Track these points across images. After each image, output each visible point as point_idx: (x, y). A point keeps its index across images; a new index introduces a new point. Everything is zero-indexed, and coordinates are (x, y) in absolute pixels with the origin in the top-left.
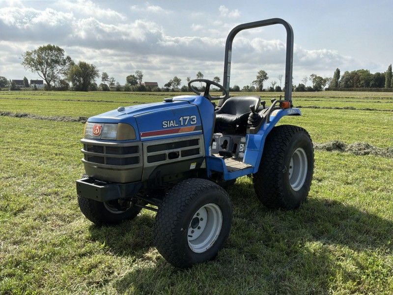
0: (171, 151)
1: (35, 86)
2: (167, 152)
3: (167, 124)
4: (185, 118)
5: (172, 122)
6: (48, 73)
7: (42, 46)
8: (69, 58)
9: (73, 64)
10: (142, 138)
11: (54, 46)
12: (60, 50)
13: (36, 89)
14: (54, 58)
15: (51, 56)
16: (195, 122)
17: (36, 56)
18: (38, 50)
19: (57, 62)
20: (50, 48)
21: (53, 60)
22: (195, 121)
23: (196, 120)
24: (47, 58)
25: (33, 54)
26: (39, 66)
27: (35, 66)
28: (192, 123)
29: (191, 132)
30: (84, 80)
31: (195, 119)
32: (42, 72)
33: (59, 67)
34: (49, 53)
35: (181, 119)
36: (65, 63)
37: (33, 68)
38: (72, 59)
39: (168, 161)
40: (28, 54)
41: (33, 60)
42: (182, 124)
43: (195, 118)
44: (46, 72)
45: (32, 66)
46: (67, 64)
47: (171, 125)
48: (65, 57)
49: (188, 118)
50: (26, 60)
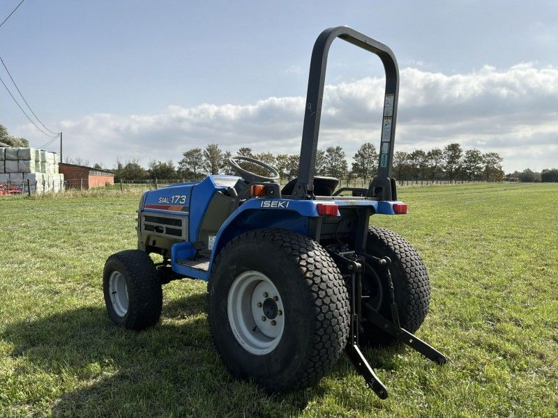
0: (158, 225)
2: (155, 225)
3: (162, 200)
5: (165, 198)
10: (145, 209)
23: (185, 201)
28: (180, 202)
29: (178, 212)
35: (173, 198)
39: (155, 232)
42: (172, 202)
49: (179, 197)
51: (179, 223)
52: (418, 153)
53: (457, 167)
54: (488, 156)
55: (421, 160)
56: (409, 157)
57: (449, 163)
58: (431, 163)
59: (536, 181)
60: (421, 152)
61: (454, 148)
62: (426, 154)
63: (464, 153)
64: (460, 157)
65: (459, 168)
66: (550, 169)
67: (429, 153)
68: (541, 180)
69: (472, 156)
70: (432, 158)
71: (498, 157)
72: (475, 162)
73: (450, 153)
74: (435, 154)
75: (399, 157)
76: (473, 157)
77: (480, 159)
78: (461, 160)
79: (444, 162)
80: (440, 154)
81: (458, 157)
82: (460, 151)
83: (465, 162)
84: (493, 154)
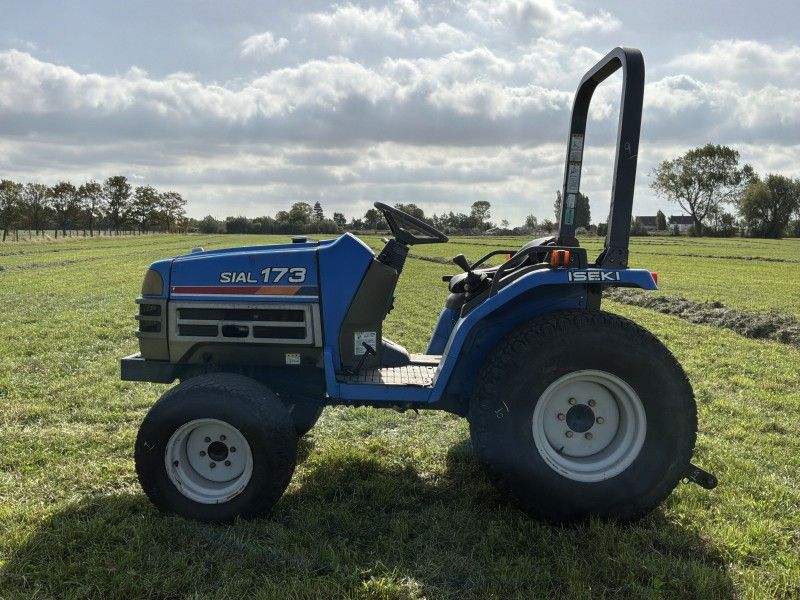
0: (230, 323)
1: (676, 228)
2: (220, 324)
3: (231, 277)
4: (275, 270)
5: (243, 274)
6: (699, 201)
7: (694, 149)
8: (748, 170)
9: (755, 181)
10: (173, 295)
11: (719, 147)
12: (730, 155)
13: (677, 233)
14: (715, 170)
15: (711, 166)
16: (302, 280)
17: (681, 168)
18: (686, 158)
19: (721, 178)
20: (710, 152)
21: (712, 176)
22: (300, 277)
23: (303, 277)
24: (701, 171)
25: (675, 166)
26: (683, 189)
27: (676, 189)
28: (291, 280)
29: (288, 297)
30: (774, 214)
31: (302, 275)
32: (689, 200)
33: (724, 190)
34: (706, 163)
35: (267, 272)
36: (738, 180)
37: (671, 193)
38: (755, 171)
39: (220, 338)
40: (667, 166)
41: (673, 177)
42: (266, 280)
43: (302, 272)
44: (696, 199)
45: (670, 188)
46: (742, 182)
47: (239, 279)
48: (739, 168)
49: (284, 270)
50: (660, 178)
51: (299, 316)
52: (64, 188)
53: (125, 211)
54: (167, 196)
55: (69, 198)
56: (49, 193)
57: (112, 204)
58: (86, 203)
59: (221, 232)
60: (69, 186)
61: (118, 182)
62: (77, 190)
63: (133, 191)
64: (129, 195)
65: (128, 211)
66: (235, 216)
67: (82, 189)
68: (225, 231)
69: (145, 195)
70: (86, 196)
71: (179, 199)
72: (149, 204)
73: (113, 190)
74: (90, 189)
75: (33, 193)
76: (147, 197)
77: (157, 200)
78: (130, 200)
79: (106, 202)
80: (99, 190)
81: (126, 196)
82: (128, 188)
83: (136, 203)
84: (173, 195)
